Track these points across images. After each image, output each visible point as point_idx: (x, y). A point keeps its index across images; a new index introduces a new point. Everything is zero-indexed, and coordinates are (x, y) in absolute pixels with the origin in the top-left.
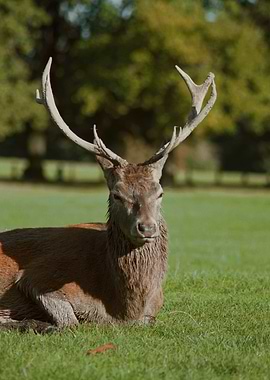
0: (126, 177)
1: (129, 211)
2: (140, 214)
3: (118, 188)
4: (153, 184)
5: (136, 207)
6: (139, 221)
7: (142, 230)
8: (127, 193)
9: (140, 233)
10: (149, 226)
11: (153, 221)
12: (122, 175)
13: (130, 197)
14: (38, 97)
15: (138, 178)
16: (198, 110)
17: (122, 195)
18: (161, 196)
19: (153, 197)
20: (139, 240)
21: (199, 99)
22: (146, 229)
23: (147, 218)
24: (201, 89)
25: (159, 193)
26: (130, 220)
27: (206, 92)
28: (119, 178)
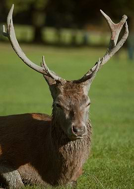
0: (65, 91)
1: (67, 116)
2: (74, 119)
3: (59, 99)
4: (84, 96)
5: (72, 114)
6: (73, 124)
7: (75, 131)
8: (66, 103)
9: (74, 133)
10: (80, 128)
11: (84, 124)
12: (62, 90)
13: (68, 106)
14: (4, 31)
15: (73, 92)
16: (115, 42)
17: (62, 104)
18: (89, 104)
19: (83, 106)
20: (73, 137)
21: (116, 34)
22: (79, 131)
23: (79, 122)
24: (117, 26)
25: (87, 103)
26: (67, 123)
27: (121, 28)
28: (60, 92)
